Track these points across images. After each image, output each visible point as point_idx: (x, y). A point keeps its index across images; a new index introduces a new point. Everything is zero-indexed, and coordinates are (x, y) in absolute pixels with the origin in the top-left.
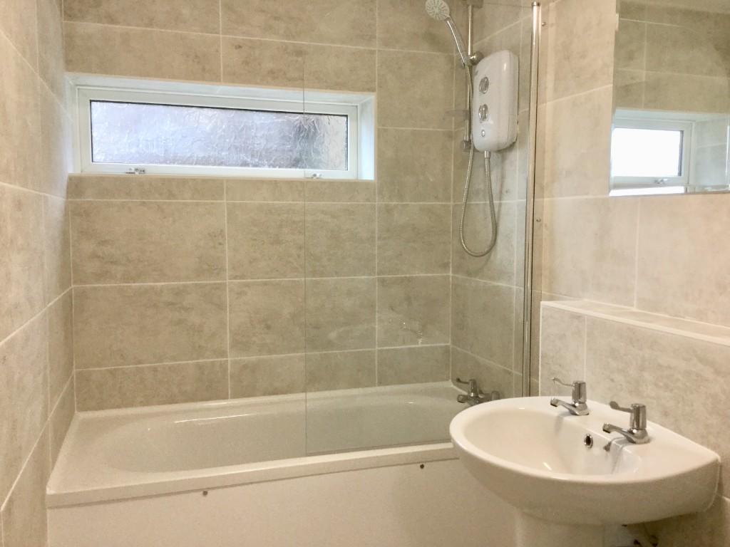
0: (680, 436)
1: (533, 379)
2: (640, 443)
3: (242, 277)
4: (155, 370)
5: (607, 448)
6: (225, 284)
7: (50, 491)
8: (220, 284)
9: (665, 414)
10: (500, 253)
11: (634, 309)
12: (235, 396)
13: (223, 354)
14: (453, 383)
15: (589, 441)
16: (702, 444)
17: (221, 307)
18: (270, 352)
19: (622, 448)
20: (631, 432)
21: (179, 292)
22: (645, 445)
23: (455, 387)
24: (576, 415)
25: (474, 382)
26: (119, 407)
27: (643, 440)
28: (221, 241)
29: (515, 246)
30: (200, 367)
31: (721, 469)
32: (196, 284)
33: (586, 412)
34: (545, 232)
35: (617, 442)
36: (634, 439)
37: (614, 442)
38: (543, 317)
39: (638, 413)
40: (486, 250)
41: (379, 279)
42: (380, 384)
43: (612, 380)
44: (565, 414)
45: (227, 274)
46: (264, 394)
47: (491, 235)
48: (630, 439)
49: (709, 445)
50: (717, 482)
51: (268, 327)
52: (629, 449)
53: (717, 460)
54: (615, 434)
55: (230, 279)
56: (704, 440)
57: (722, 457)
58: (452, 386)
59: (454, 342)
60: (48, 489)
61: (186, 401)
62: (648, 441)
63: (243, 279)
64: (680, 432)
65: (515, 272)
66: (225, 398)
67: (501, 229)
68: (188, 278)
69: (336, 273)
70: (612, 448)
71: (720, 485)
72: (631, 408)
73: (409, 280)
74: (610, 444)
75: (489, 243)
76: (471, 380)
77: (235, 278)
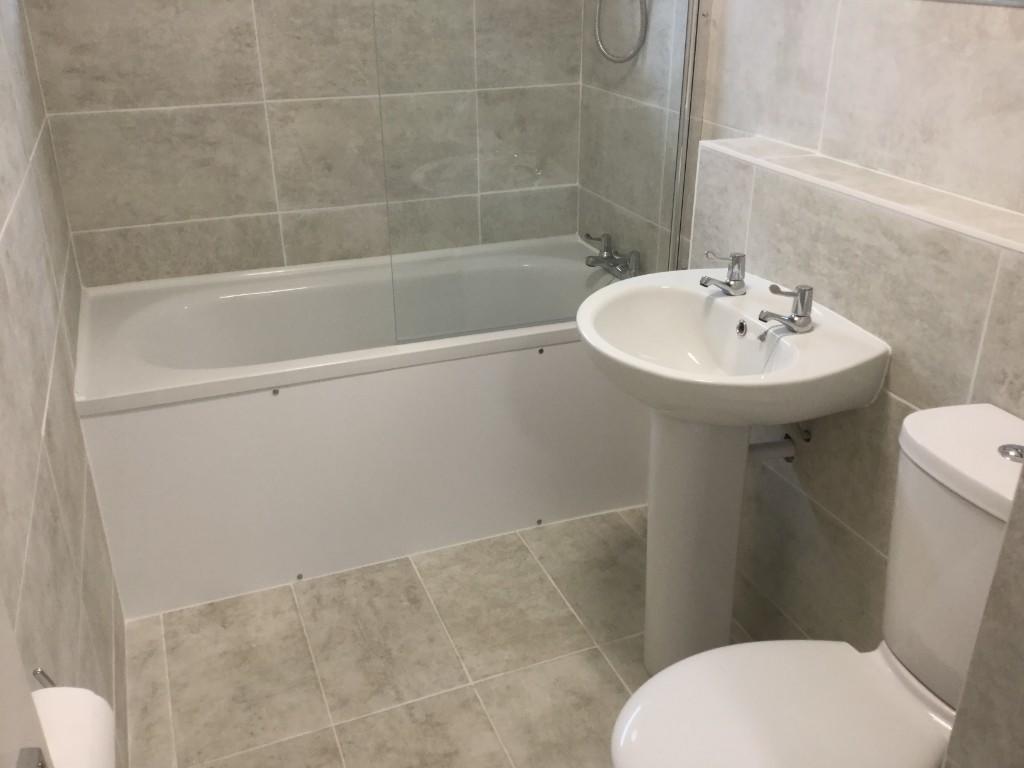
0: (850, 322)
1: (684, 238)
2: (801, 333)
3: (285, 95)
4: (181, 229)
5: (762, 338)
6: (262, 105)
7: (79, 398)
8: (255, 107)
9: (837, 295)
10: (651, 58)
11: (818, 154)
12: (293, 262)
13: (271, 206)
14: (581, 237)
15: (742, 328)
16: (873, 332)
17: (259, 139)
18: (334, 203)
19: (779, 339)
20: (791, 320)
21: (199, 119)
22: (808, 334)
23: (584, 243)
24: (730, 295)
25: (609, 238)
26: (138, 279)
27: (806, 329)
28: (249, 41)
29: (671, 48)
30: (241, 225)
31: (891, 361)
32: (221, 108)
33: (743, 290)
34: (713, 33)
35: (775, 331)
36: (795, 328)
37: (771, 331)
38: (701, 163)
39: (804, 297)
40: (631, 52)
41: (479, 93)
42: (485, 241)
43: (779, 251)
44: (717, 295)
45: (264, 90)
46: (332, 258)
47: (639, 28)
48: (790, 327)
49: (881, 335)
50: (884, 375)
51: (329, 168)
52: (788, 340)
53: (887, 352)
54: (773, 323)
55: (270, 99)
56: (875, 328)
57: (893, 348)
58: (580, 240)
59: (583, 183)
60: (76, 395)
61: (228, 270)
62: (811, 330)
63: (287, 98)
64: (851, 318)
65: (669, 88)
66: (280, 264)
67: (654, 22)
68: (209, 99)
69: (420, 86)
70: (768, 338)
71: (887, 378)
72: (796, 291)
73: (523, 93)
74: (766, 333)
75: (635, 41)
76: (603, 236)
77: (276, 96)
